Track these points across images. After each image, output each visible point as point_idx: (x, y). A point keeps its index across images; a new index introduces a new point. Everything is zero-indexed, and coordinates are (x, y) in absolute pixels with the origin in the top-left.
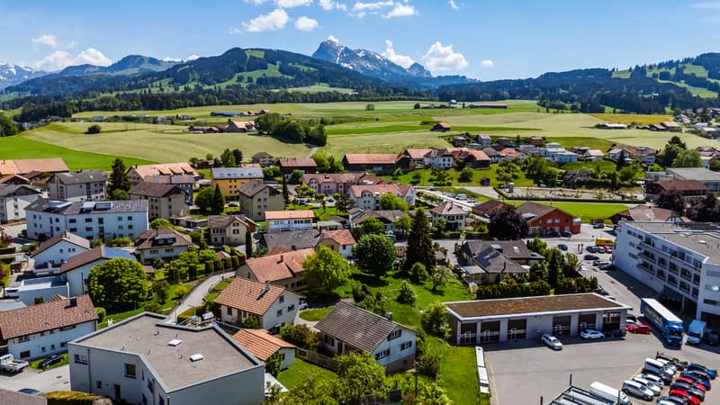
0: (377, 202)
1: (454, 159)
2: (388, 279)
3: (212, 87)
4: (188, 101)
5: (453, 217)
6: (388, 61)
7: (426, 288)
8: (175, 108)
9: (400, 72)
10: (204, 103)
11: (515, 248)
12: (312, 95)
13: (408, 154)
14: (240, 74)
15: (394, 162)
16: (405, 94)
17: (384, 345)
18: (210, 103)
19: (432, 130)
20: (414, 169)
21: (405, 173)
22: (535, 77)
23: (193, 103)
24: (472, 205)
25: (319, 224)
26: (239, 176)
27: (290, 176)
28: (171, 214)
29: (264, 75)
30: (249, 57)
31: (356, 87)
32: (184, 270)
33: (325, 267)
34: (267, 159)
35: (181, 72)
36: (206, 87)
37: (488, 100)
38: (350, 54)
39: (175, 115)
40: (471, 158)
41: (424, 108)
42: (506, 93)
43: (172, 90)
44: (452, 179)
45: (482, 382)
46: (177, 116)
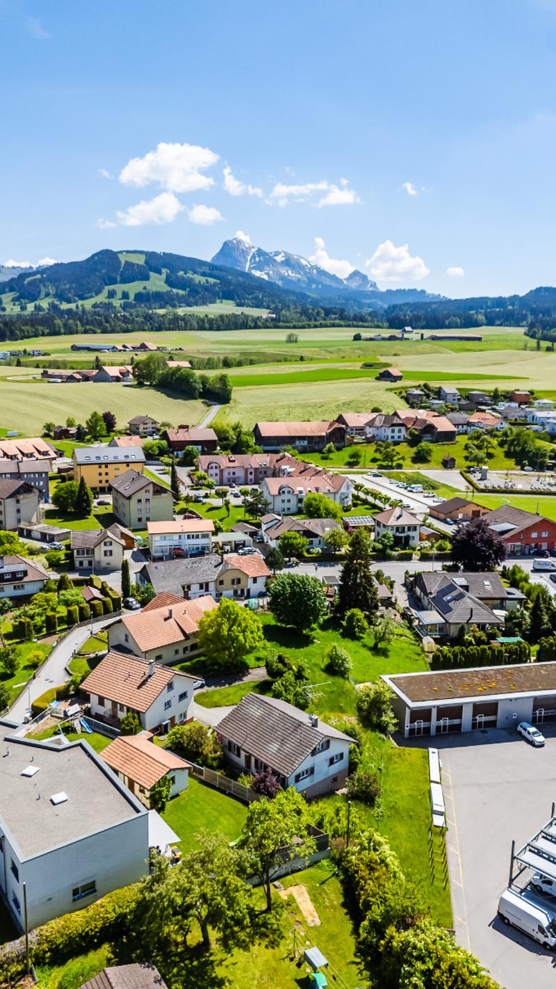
0: (300, 501)
1: (407, 429)
2: (313, 633)
3: (73, 306)
4: (40, 328)
5: (404, 528)
6: (318, 269)
7: (364, 646)
8: (22, 338)
9: (334, 284)
10: (62, 330)
11: (487, 583)
12: (212, 320)
13: (344, 422)
14: (111, 287)
15: (324, 434)
16: (342, 318)
17: (307, 763)
18: (70, 331)
19: (377, 379)
20: (351, 443)
21: (339, 449)
22: (522, 294)
23: (46, 331)
24: (430, 502)
25: (221, 538)
26: (111, 459)
27: (181, 454)
28: (19, 521)
29: (145, 288)
30: (123, 263)
31: (273, 306)
32: (39, 620)
33: (229, 630)
34: (150, 426)
35: (30, 283)
36: (64, 306)
37: (457, 327)
38: (264, 259)
39: (21, 348)
40: (430, 429)
41: (367, 340)
42: (481, 317)
43: (17, 309)
44: (403, 458)
45: (435, 808)
46: (25, 351)
